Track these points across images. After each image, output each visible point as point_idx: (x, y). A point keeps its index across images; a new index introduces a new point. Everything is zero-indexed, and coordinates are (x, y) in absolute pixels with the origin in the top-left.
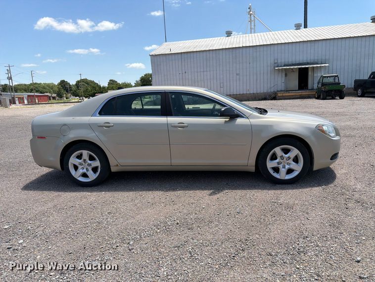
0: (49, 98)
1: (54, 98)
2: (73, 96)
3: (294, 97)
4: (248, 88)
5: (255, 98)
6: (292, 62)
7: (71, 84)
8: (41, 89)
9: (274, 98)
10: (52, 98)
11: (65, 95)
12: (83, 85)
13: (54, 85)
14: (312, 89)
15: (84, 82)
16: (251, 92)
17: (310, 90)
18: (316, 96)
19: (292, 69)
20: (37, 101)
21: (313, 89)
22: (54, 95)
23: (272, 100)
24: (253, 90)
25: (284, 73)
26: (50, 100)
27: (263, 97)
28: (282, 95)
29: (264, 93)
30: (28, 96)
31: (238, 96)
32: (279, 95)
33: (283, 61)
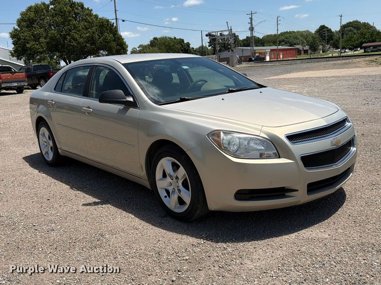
0: (299, 52)
1: (306, 52)
2: (334, 47)
7: (333, 30)
8: (291, 40)
10: (302, 52)
11: (321, 47)
12: (351, 31)
13: (310, 33)
15: (352, 26)
20: (281, 56)
22: (307, 48)
26: (300, 54)
30: (272, 50)
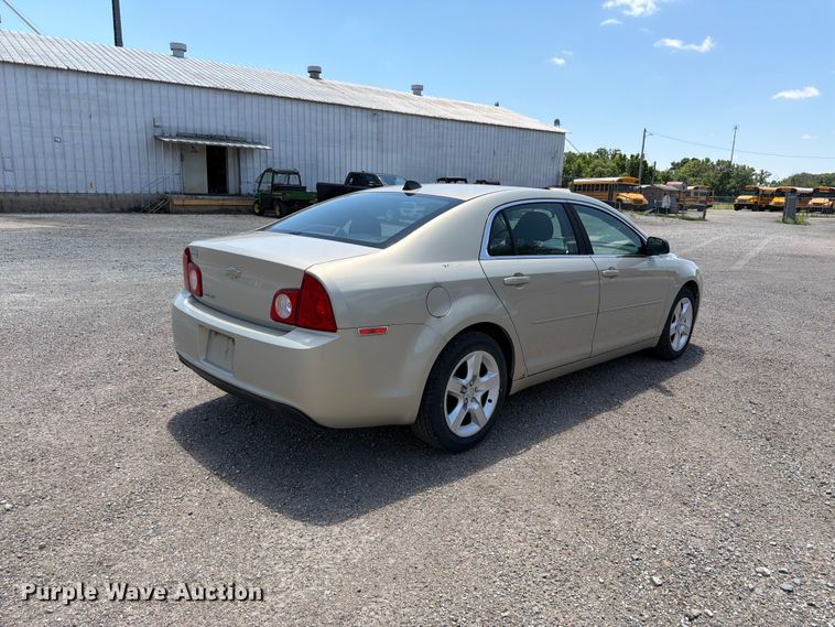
3: (208, 208)
4: (91, 179)
5: (112, 206)
6: (194, 129)
9: (165, 210)
14: (236, 195)
16: (101, 191)
17: (232, 195)
18: (257, 211)
19: (193, 146)
21: (239, 194)
23: (158, 212)
24: (104, 186)
25: (179, 153)
27: (132, 206)
28: (180, 203)
29: (134, 195)
31: (63, 197)
32: (175, 202)
33: (174, 124)
